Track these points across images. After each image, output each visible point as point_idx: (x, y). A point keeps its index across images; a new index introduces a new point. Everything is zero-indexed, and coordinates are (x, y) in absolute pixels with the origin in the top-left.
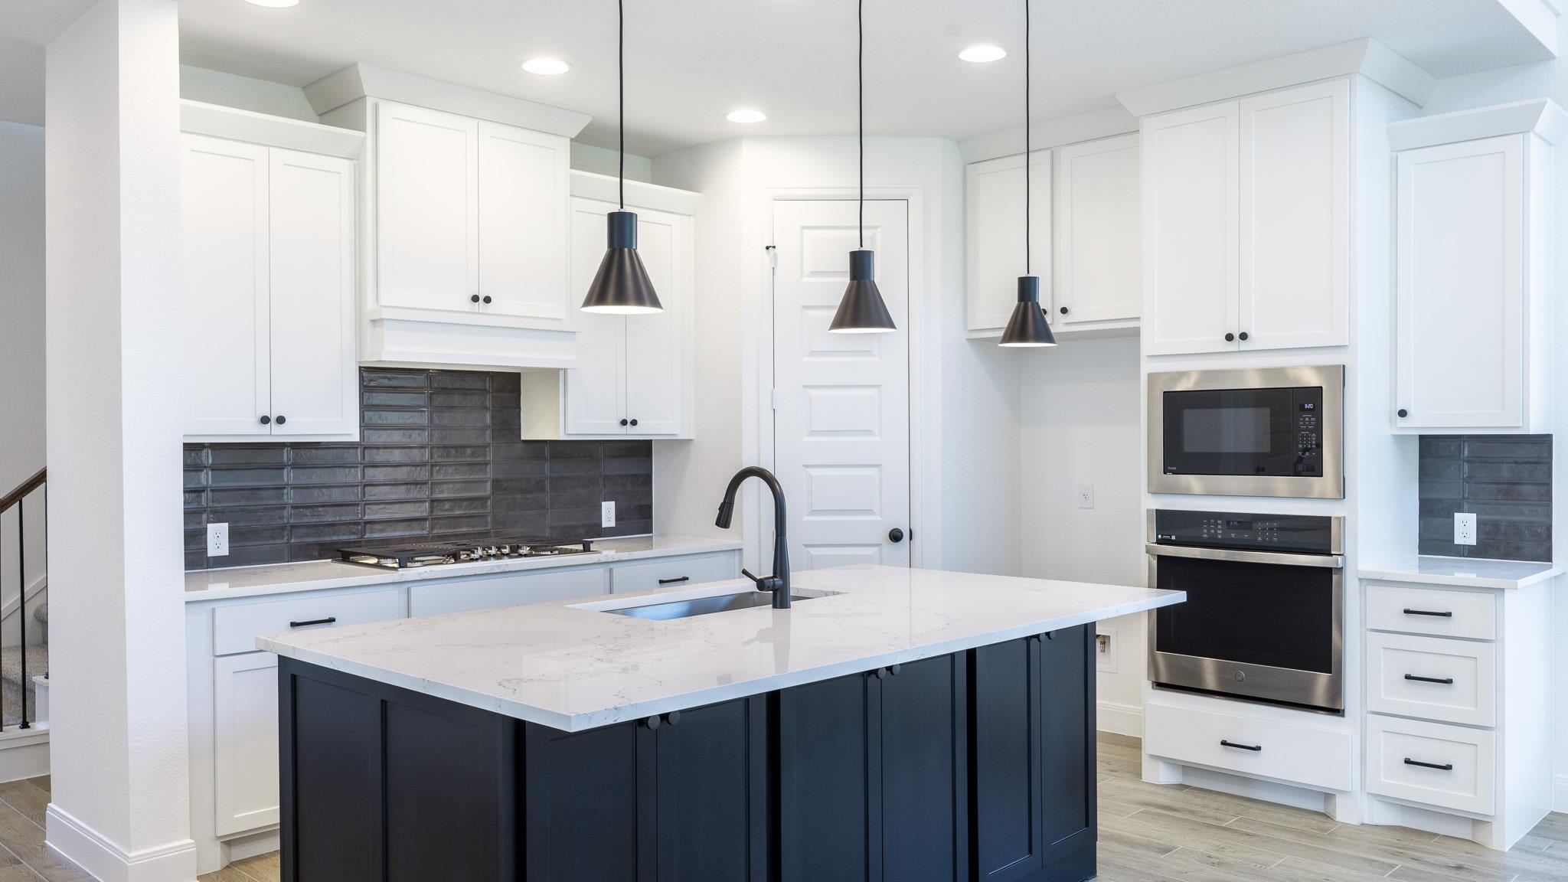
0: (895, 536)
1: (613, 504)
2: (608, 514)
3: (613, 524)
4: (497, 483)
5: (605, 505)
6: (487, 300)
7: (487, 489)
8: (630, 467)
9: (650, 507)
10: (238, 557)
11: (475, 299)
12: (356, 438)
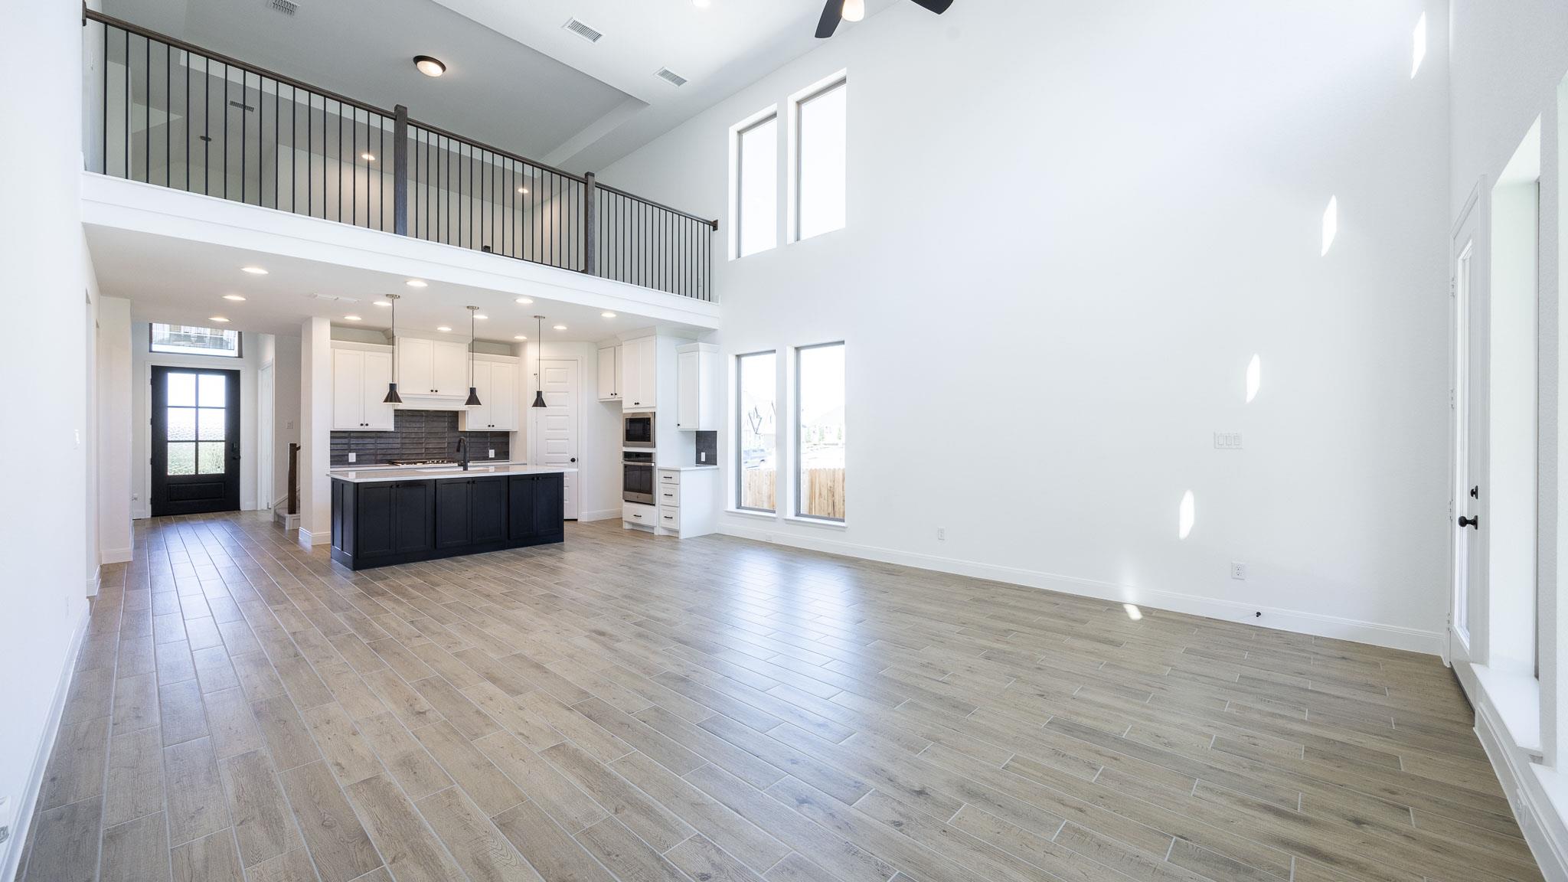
0: (573, 460)
1: (493, 451)
2: (492, 453)
3: (493, 456)
4: (449, 443)
5: (490, 451)
6: (436, 391)
7: (446, 445)
8: (500, 439)
9: (508, 452)
10: (359, 462)
11: (432, 391)
12: (393, 430)
